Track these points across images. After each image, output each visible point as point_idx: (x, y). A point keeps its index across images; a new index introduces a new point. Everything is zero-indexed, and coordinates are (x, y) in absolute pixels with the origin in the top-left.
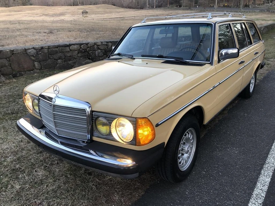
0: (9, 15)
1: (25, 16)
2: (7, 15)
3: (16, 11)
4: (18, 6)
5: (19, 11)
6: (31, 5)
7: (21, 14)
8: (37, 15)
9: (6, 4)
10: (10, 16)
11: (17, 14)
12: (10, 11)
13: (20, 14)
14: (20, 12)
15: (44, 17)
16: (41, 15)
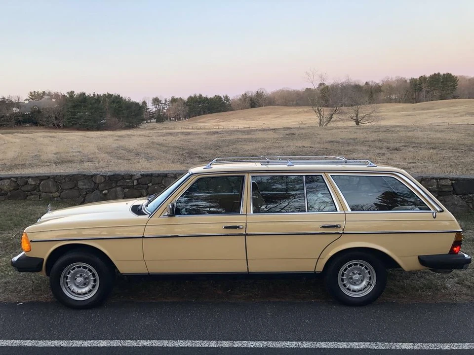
0: (409, 115)
1: (435, 116)
2: (407, 116)
3: (423, 109)
4: (432, 100)
5: (428, 109)
6: (454, 98)
7: (429, 112)
8: (455, 115)
9: (413, 99)
10: (411, 117)
11: (423, 113)
12: (414, 109)
13: (426, 113)
14: (431, 109)
15: (466, 118)
16: (464, 113)
